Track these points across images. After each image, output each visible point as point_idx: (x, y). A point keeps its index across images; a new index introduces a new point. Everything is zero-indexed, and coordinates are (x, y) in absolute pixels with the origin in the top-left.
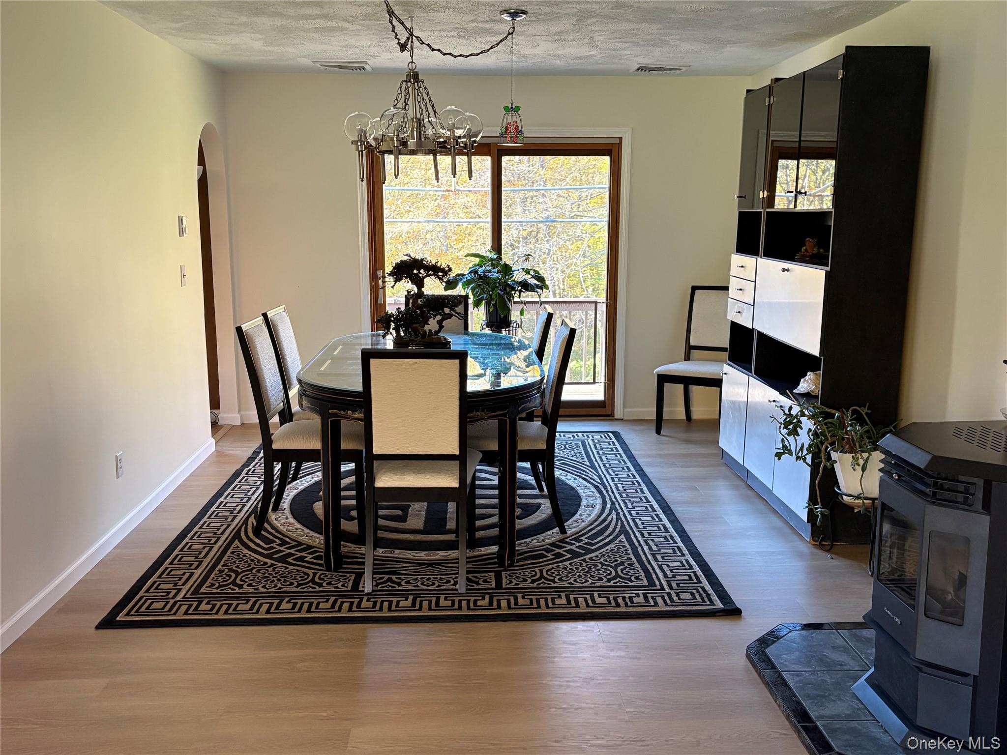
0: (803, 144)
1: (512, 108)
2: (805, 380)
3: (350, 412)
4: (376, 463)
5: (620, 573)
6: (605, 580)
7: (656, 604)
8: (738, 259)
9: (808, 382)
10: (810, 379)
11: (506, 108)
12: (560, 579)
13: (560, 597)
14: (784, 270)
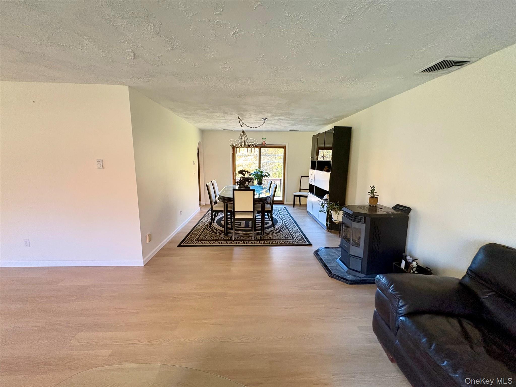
0: (325, 147)
1: (264, 138)
3: (230, 202)
4: (235, 213)
5: (287, 237)
6: (283, 238)
7: (294, 243)
8: (311, 171)
10: (326, 196)
12: (274, 238)
13: (274, 241)
14: (321, 173)
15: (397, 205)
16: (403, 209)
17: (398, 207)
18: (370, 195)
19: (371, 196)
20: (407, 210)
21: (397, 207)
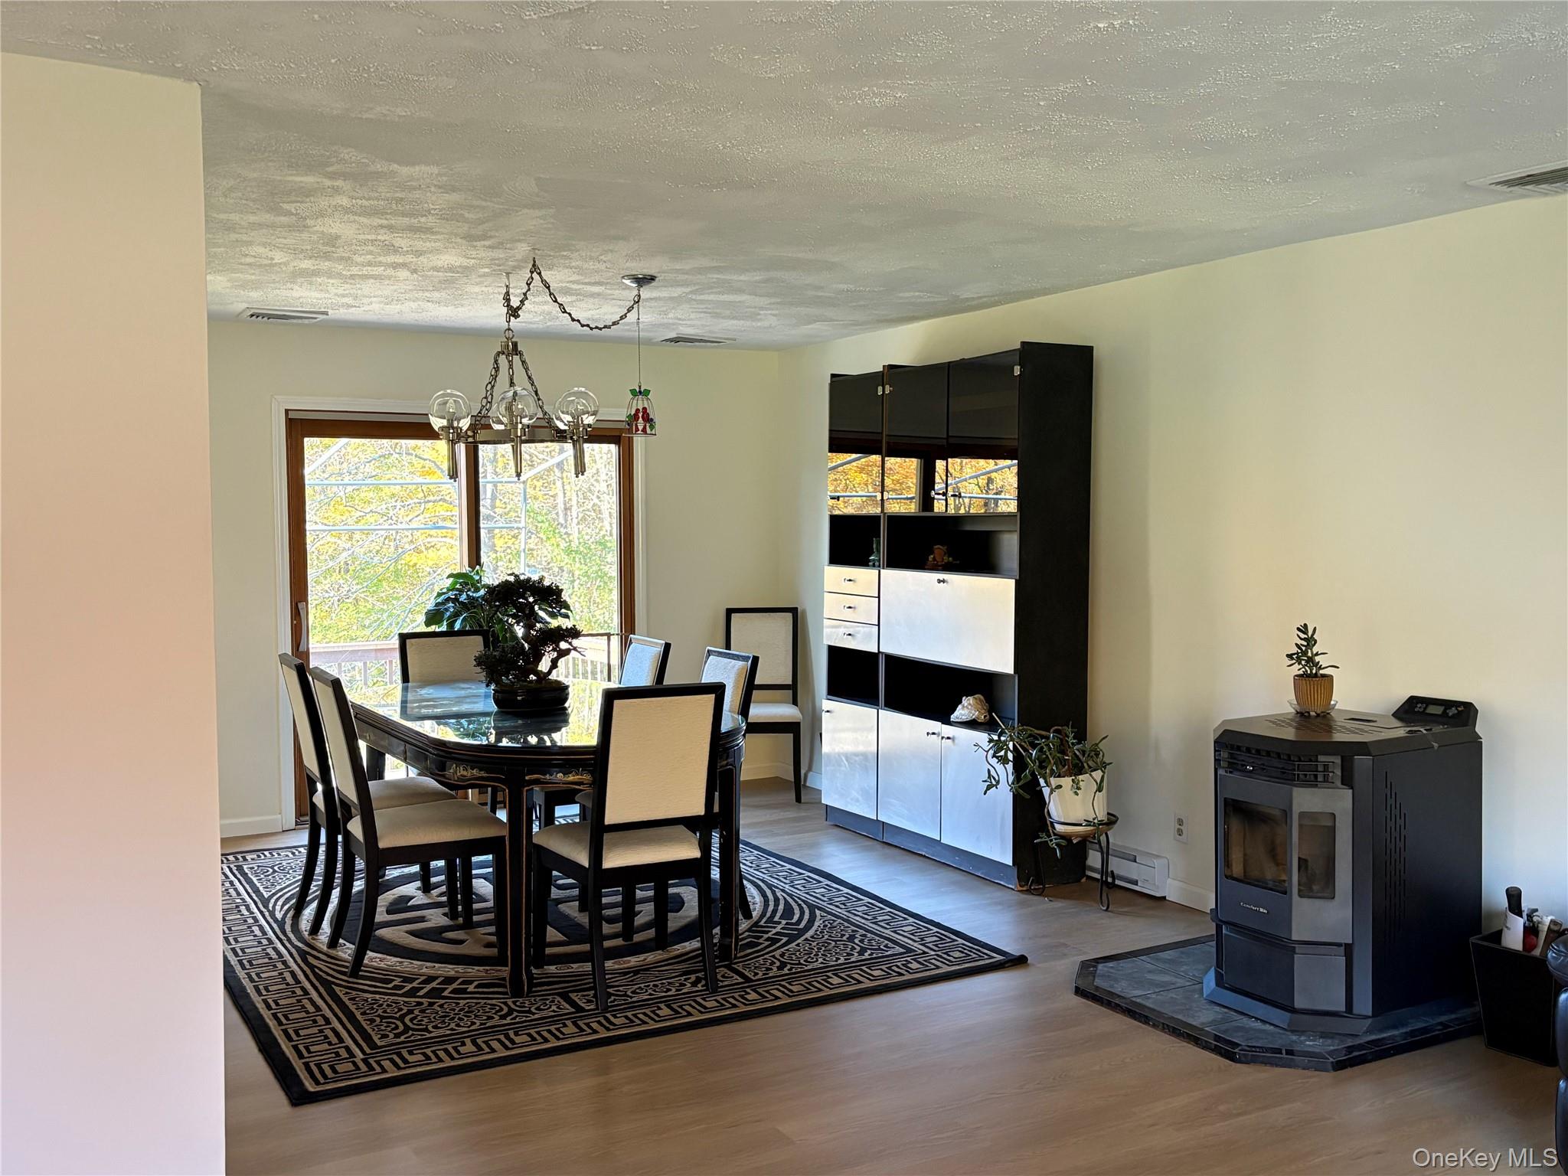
0: (951, 441)
1: (640, 392)
2: (963, 706)
3: (561, 774)
9: (968, 708)
10: (970, 704)
11: (633, 392)
14: (939, 581)
15: (1413, 701)
16: (1444, 712)
17: (1419, 707)
18: (1296, 669)
19: (1301, 672)
20: (1461, 714)
21: (1414, 709)
